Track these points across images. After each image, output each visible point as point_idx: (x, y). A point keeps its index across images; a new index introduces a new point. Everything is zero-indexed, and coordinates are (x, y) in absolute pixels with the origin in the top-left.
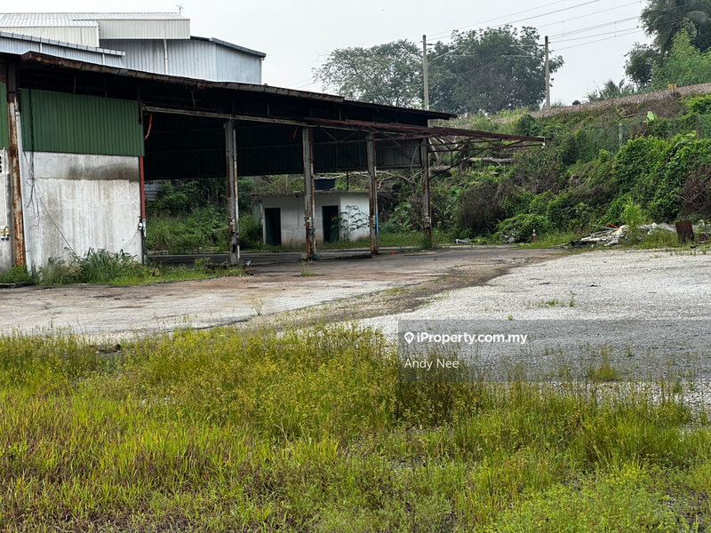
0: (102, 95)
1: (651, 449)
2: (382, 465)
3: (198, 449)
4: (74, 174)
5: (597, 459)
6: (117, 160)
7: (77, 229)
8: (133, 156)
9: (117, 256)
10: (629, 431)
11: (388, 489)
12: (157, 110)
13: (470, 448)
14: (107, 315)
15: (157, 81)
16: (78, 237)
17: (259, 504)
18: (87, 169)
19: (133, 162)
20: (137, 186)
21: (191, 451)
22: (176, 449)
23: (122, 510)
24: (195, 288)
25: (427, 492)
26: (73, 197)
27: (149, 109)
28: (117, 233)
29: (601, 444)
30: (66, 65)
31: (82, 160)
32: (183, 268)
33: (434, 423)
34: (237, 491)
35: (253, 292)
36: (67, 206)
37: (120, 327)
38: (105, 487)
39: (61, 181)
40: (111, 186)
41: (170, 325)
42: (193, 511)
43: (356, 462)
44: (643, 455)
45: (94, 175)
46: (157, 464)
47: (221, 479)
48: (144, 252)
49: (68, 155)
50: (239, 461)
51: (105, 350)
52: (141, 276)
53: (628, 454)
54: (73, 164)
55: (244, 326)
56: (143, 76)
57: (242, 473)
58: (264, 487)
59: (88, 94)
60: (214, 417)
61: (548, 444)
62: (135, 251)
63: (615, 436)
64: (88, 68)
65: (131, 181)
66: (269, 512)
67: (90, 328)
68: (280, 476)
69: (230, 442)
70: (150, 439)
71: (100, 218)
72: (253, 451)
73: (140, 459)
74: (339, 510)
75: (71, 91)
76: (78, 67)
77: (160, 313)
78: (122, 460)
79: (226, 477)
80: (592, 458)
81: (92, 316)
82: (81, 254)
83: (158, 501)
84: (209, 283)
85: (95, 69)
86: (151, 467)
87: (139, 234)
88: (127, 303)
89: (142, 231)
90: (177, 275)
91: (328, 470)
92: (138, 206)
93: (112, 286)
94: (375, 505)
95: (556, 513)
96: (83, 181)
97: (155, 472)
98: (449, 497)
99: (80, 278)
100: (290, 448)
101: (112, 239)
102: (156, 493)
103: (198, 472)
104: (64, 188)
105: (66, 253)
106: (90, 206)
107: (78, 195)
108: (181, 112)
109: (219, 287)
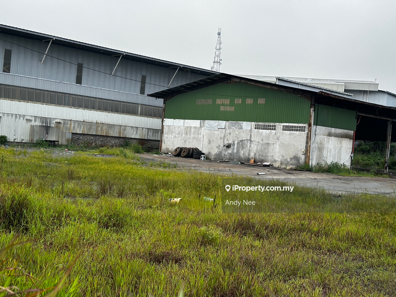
0: (344, 108)
3: (370, 234)
4: (330, 135)
6: (346, 131)
7: (329, 154)
8: (352, 130)
9: (341, 165)
12: (363, 115)
14: (336, 185)
15: (367, 105)
16: (328, 157)
18: (335, 133)
19: (352, 133)
20: (352, 141)
21: (367, 235)
22: (362, 233)
23: (339, 250)
24: (369, 180)
26: (329, 143)
27: (360, 114)
28: (342, 156)
30: (332, 96)
31: (333, 130)
32: (365, 172)
34: (383, 252)
35: (392, 184)
36: (326, 146)
37: (341, 189)
38: (334, 241)
39: (325, 136)
40: (343, 140)
41: (360, 191)
45: (337, 136)
46: (354, 237)
48: (351, 165)
49: (329, 128)
50: (385, 241)
51: (335, 196)
52: (349, 173)
54: (330, 131)
55: (388, 195)
56: (359, 102)
57: (386, 246)
59: (341, 107)
60: (376, 224)
62: (348, 164)
64: (340, 98)
65: (350, 139)
67: (331, 188)
70: (352, 228)
71: (337, 151)
73: (348, 233)
75: (333, 106)
76: (337, 97)
77: (356, 187)
78: (341, 233)
79: (380, 246)
81: (331, 184)
82: (329, 162)
83: (353, 249)
84: (375, 179)
85: (342, 99)
86: (351, 238)
87: (350, 158)
88: (344, 182)
89: (352, 157)
90: (363, 174)
92: (351, 148)
93: (338, 175)
96: (332, 137)
97: (353, 239)
99: (327, 171)
101: (340, 159)
102: (353, 247)
103: (370, 243)
104: (326, 139)
105: (324, 162)
106: (334, 146)
107: (330, 142)
108: (372, 116)
109: (379, 181)
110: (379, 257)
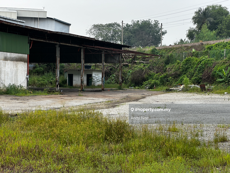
0: (17, 34)
1: (187, 153)
2: (99, 154)
3: (39, 146)
4: (6, 59)
5: (169, 155)
6: (20, 55)
7: (6, 77)
8: (26, 54)
9: (18, 86)
10: (180, 146)
11: (100, 161)
12: (34, 39)
13: (128, 150)
14: (14, 105)
15: (35, 30)
16: (6, 80)
17: (58, 165)
18: (10, 58)
19: (25, 56)
20: (26, 64)
21: (37, 147)
22: (32, 145)
23: (12, 165)
24: (43, 98)
25: (113, 163)
26: (5, 66)
27: (32, 39)
28: (19, 79)
29: (171, 150)
30: (5, 23)
31: (9, 55)
32: (40, 91)
33: (117, 142)
34: (50, 160)
35: (62, 100)
36: (3, 69)
37: (17, 109)
38: (7, 157)
39: (1, 61)
40: (18, 63)
41: (34, 109)
42: (35, 166)
43: (90, 153)
44: (184, 154)
45: (12, 60)
46: (25, 150)
47: (46, 156)
48: (27, 86)
49: (4, 53)
50: (52, 151)
51: (12, 116)
52: (26, 93)
53: (179, 154)
54: (6, 55)
55: (58, 110)
56: (30, 28)
57: (53, 155)
58: (60, 159)
59: (12, 33)
61: (153, 150)
62: (25, 85)
63: (175, 148)
64: (12, 25)
65: (24, 62)
66: (60, 167)
67: (8, 109)
68: (65, 156)
69: (50, 145)
70: (23, 142)
71: (14, 74)
72: (57, 148)
73: (19, 148)
74: (84, 167)
75: (6, 32)
76: (9, 24)
77: (31, 105)
78: (14, 149)
79: (47, 156)
80: (168, 155)
81: (9, 105)
82: (7, 85)
83: (24, 162)
84: (48, 96)
85: (14, 25)
86: (23, 151)
87: (26, 80)
88: (21, 101)
89: (27, 79)
90: (38, 93)
91: (81, 155)
92: (26, 71)
93: (16, 96)
94: (95, 166)
95: (154, 170)
96: (8, 61)
97: (24, 153)
98: (120, 165)
99: (6, 93)
100: (69, 147)
101: (17, 81)
102: (24, 160)
103: (39, 153)
104: (2, 63)
105: (2, 84)
106: (10, 69)
107: (7, 66)
108: (42, 41)
109: (52, 98)
110: (47, 165)
